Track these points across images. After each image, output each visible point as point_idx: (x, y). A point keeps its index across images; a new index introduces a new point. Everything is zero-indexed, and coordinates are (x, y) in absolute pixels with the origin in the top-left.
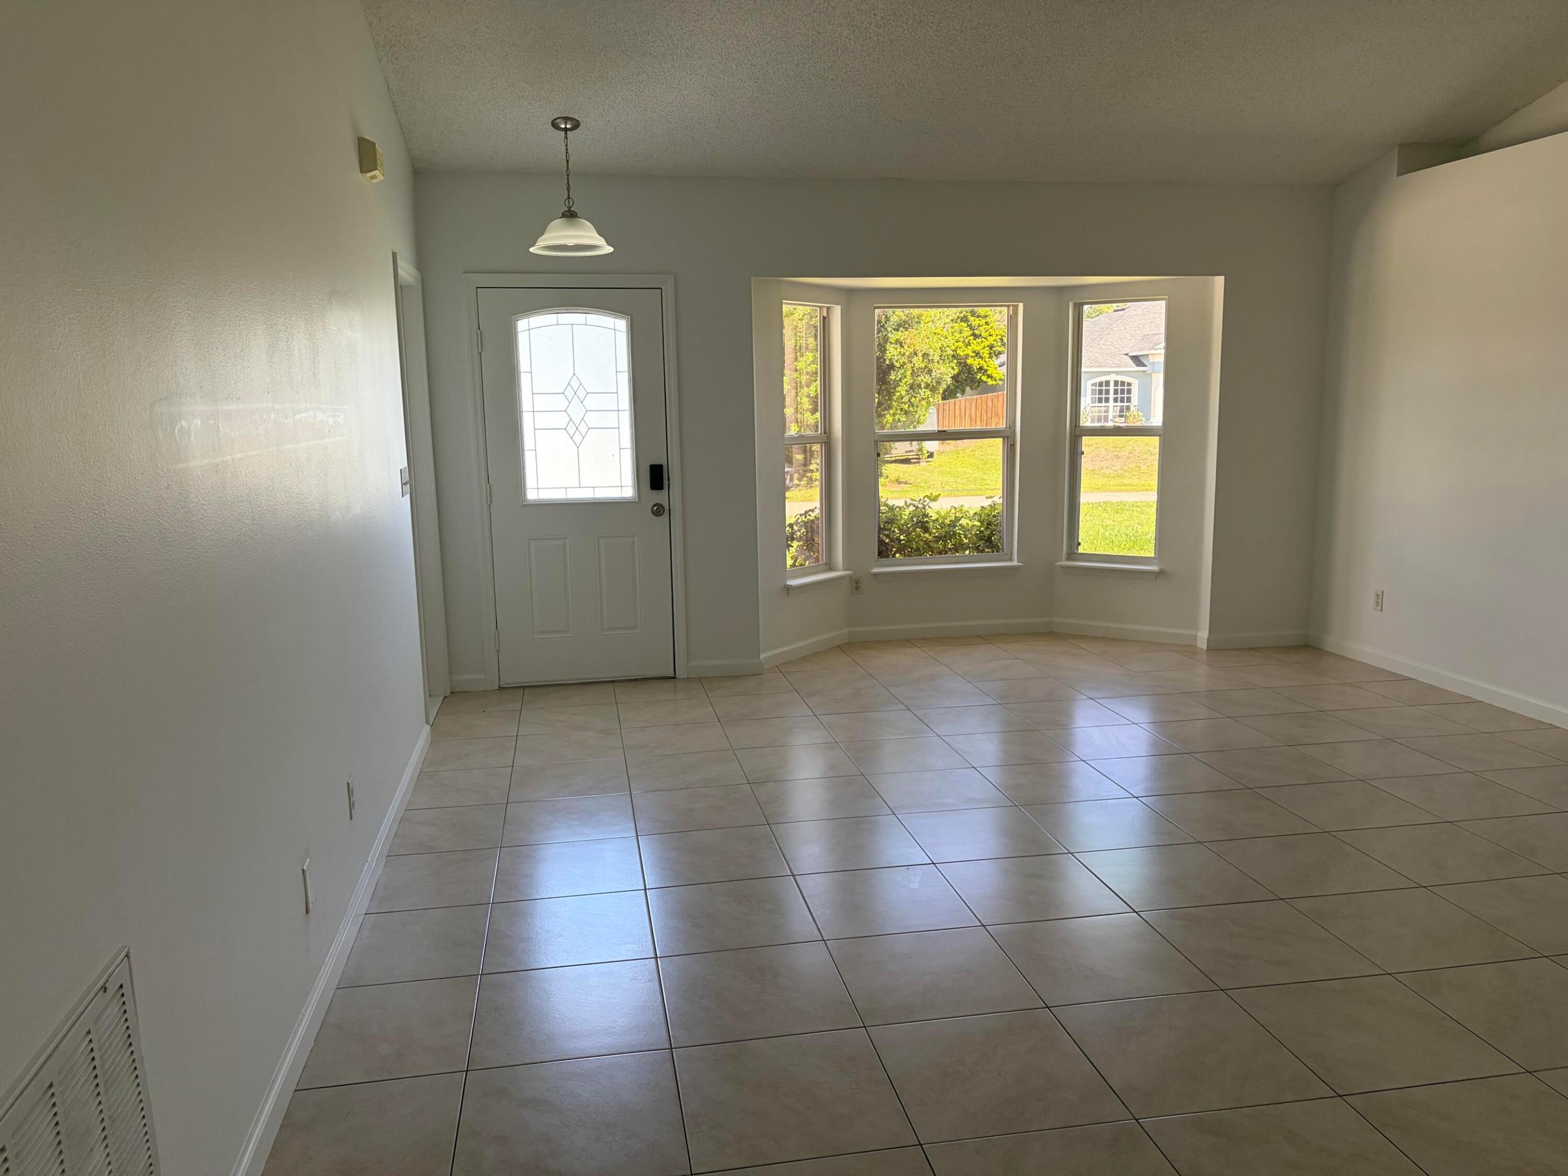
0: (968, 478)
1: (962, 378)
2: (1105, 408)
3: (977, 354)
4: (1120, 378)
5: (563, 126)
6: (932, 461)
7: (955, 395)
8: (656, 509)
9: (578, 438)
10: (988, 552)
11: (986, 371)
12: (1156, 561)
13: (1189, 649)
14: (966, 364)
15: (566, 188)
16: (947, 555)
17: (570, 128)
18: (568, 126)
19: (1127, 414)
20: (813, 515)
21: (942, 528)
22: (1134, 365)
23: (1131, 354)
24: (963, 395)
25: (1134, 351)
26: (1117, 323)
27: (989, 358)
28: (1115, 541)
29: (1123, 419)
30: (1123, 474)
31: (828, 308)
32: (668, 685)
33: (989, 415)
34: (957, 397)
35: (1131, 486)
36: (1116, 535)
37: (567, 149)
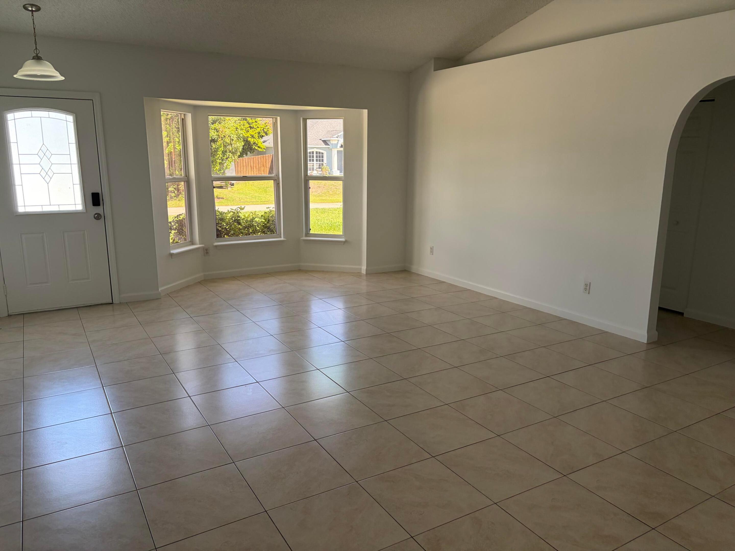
0: (251, 196)
1: (245, 147)
2: (313, 164)
3: (253, 136)
4: (318, 150)
5: (30, 9)
6: (234, 187)
7: (243, 155)
8: (97, 216)
9: (47, 179)
10: (269, 234)
11: (257, 144)
12: (344, 236)
13: (358, 274)
14: (247, 141)
15: (34, 44)
16: (250, 236)
17: (35, 10)
18: (34, 9)
19: (322, 167)
20: (182, 217)
21: (247, 222)
22: (324, 144)
23: (323, 139)
24: (246, 155)
25: (324, 138)
26: (316, 125)
27: (258, 138)
28: (323, 226)
29: (321, 169)
30: (322, 195)
31: (184, 114)
32: (110, 307)
33: (260, 166)
34: (244, 157)
35: (326, 200)
36: (323, 224)
37: (33, 22)
